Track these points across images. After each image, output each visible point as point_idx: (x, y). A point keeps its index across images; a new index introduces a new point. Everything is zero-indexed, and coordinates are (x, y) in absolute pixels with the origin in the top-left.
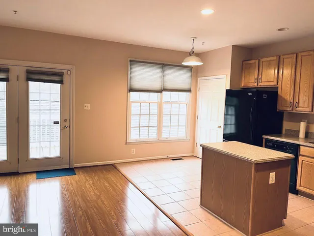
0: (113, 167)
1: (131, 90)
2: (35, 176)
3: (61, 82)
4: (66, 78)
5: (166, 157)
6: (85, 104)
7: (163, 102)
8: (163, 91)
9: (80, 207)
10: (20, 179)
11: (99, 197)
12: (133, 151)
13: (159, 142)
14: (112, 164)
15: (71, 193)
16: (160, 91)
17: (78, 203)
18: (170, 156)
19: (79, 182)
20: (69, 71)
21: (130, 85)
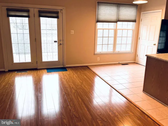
0: (87, 67)
1: (98, 21)
2: (46, 71)
3: (57, 17)
4: (60, 15)
5: (118, 63)
6: (71, 31)
7: (117, 28)
8: (117, 21)
9: (72, 87)
10: (39, 72)
11: (82, 83)
12: (98, 59)
13: (114, 54)
14: (86, 66)
15: (67, 81)
16: (116, 22)
17: (71, 86)
18: (120, 62)
19: (70, 75)
20: (62, 11)
21: (97, 18)
